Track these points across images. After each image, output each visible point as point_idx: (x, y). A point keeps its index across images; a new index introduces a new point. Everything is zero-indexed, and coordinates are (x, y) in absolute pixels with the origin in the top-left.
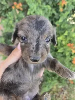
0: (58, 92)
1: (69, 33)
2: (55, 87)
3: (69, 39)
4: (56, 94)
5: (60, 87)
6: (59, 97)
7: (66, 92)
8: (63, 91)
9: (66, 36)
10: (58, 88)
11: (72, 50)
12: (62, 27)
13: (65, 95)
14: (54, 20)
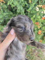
0: (32, 52)
1: (36, 16)
2: (30, 49)
3: (36, 20)
4: (31, 53)
5: (33, 49)
6: (33, 54)
7: (37, 52)
8: (35, 51)
9: (34, 18)
10: (32, 50)
11: (38, 26)
12: (31, 12)
13: (36, 53)
14: (26, 8)
